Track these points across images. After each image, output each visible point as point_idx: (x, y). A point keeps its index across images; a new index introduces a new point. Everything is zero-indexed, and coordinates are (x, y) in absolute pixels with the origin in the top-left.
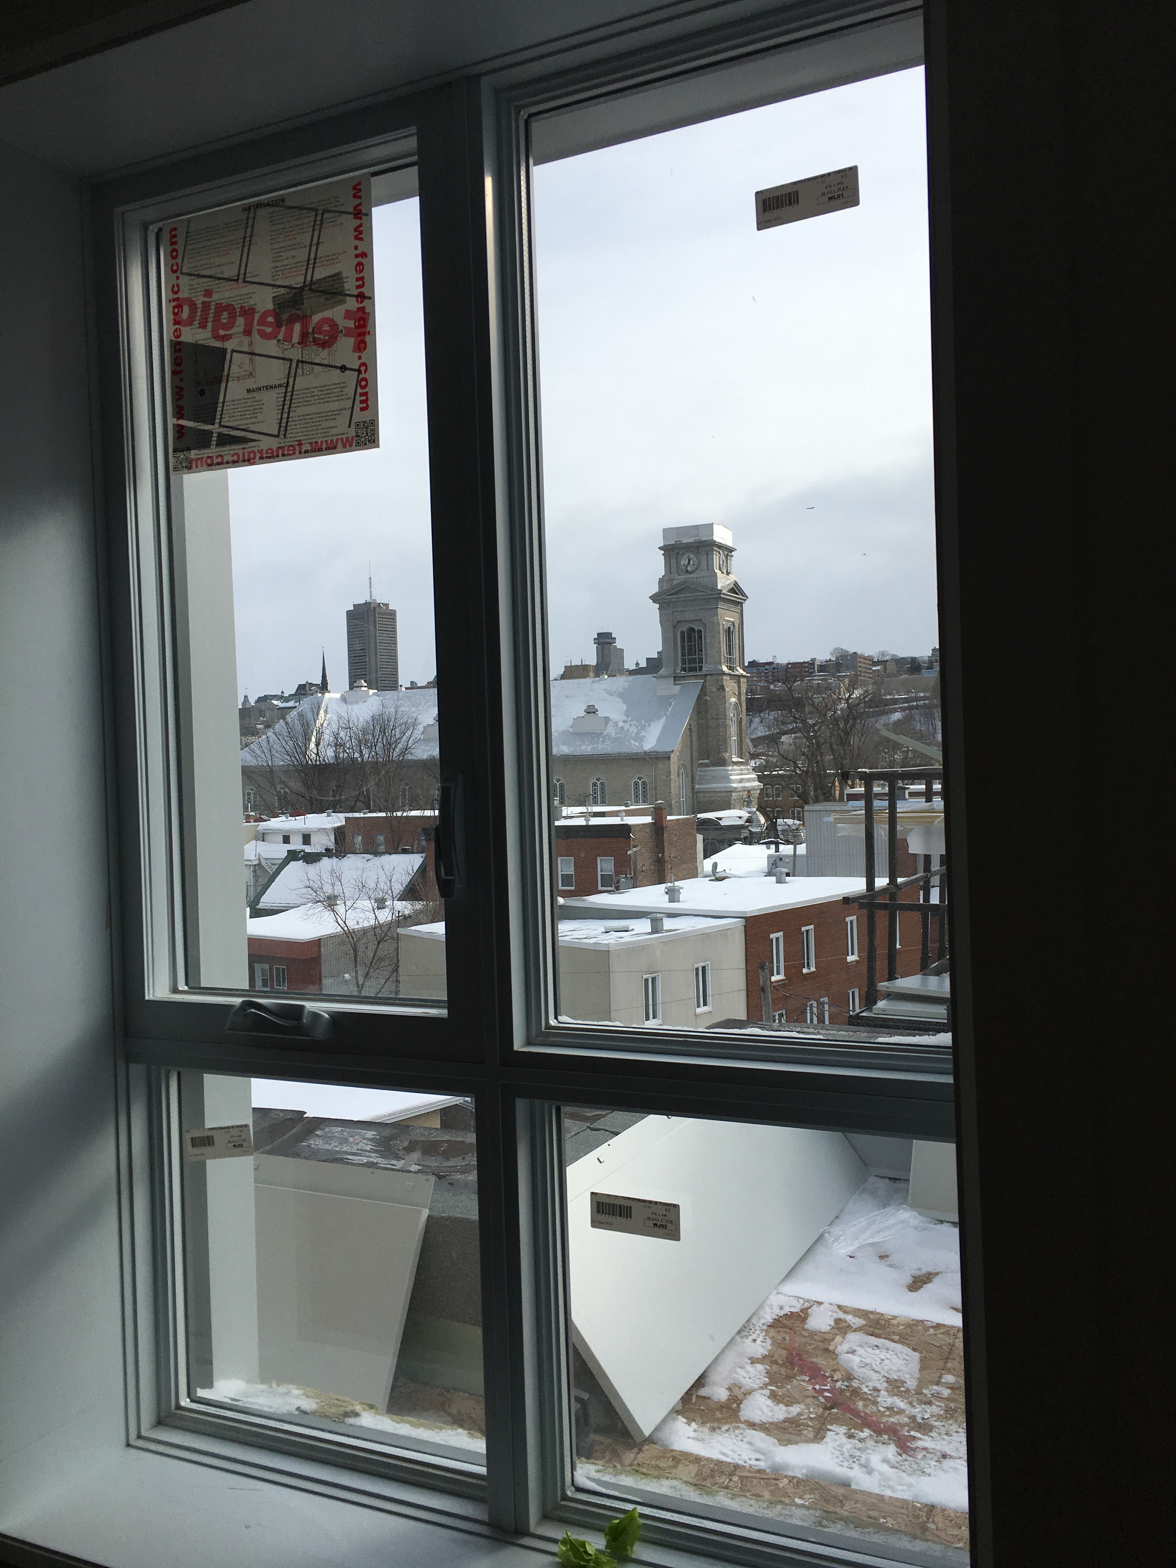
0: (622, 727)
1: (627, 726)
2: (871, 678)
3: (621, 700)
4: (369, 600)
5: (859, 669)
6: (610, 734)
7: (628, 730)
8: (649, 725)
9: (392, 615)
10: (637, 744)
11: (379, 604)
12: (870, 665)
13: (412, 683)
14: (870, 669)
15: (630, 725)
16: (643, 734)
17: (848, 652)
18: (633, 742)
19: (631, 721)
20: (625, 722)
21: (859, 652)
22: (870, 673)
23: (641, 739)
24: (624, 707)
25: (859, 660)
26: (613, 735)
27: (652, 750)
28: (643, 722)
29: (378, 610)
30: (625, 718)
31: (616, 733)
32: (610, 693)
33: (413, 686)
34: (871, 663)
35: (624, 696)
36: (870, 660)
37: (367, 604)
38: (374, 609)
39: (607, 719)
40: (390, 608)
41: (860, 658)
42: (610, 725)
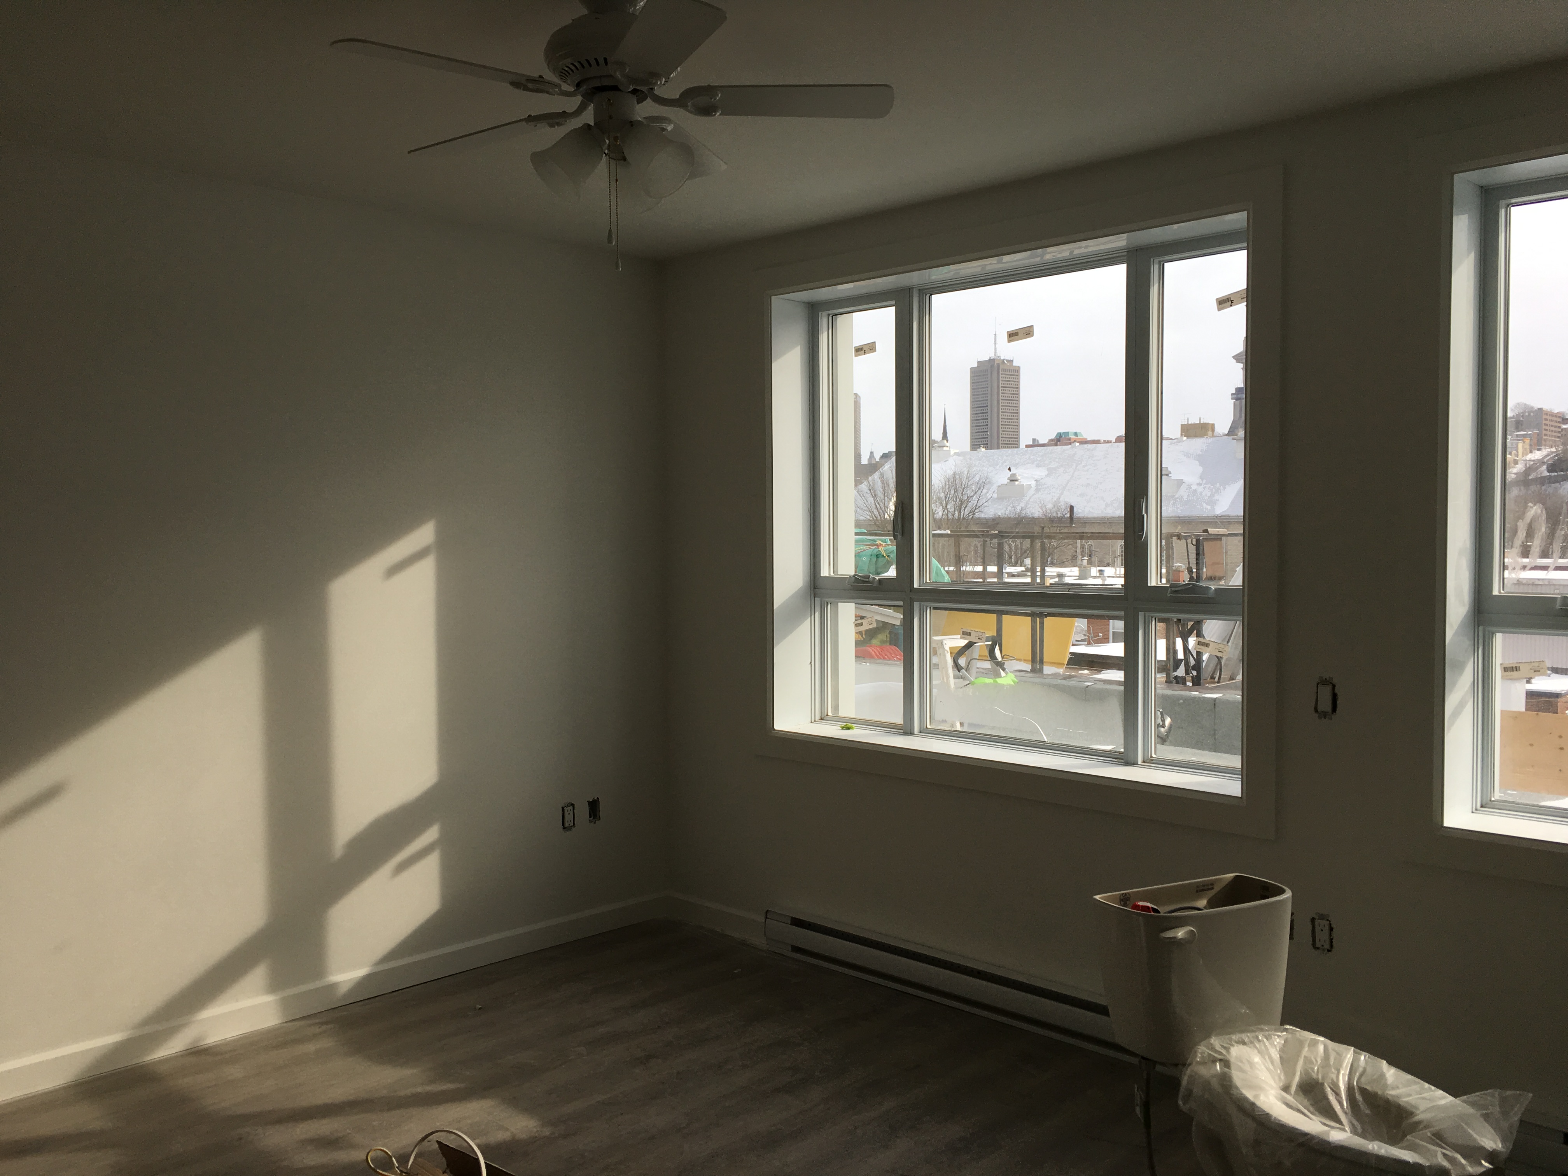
0: (1195, 490)
1: (1200, 489)
2: (1559, 437)
3: (1197, 462)
4: (992, 356)
5: (1544, 427)
6: (1182, 497)
7: (1201, 493)
8: (1225, 488)
9: (1016, 371)
10: (1209, 507)
11: (1003, 360)
12: (1559, 422)
13: (1034, 440)
14: (1560, 427)
15: (1204, 488)
16: (1216, 497)
17: (1532, 408)
18: (1205, 505)
19: (1205, 484)
20: (1199, 484)
21: (1546, 407)
22: (1559, 432)
23: (1213, 503)
24: (1200, 469)
25: (1545, 417)
26: (1185, 498)
27: (1223, 514)
28: (1218, 485)
29: (1001, 367)
30: (1199, 481)
31: (1188, 496)
32: (1187, 455)
33: (1035, 444)
34: (1560, 420)
35: (1201, 459)
36: (1560, 417)
37: (991, 361)
38: (998, 365)
39: (1180, 482)
40: (1015, 364)
41: (1546, 414)
42: (1183, 489)
